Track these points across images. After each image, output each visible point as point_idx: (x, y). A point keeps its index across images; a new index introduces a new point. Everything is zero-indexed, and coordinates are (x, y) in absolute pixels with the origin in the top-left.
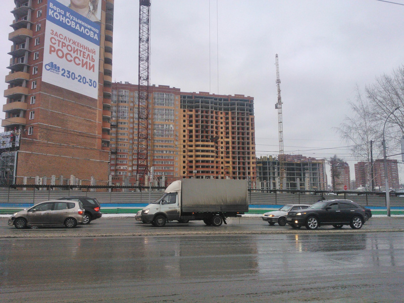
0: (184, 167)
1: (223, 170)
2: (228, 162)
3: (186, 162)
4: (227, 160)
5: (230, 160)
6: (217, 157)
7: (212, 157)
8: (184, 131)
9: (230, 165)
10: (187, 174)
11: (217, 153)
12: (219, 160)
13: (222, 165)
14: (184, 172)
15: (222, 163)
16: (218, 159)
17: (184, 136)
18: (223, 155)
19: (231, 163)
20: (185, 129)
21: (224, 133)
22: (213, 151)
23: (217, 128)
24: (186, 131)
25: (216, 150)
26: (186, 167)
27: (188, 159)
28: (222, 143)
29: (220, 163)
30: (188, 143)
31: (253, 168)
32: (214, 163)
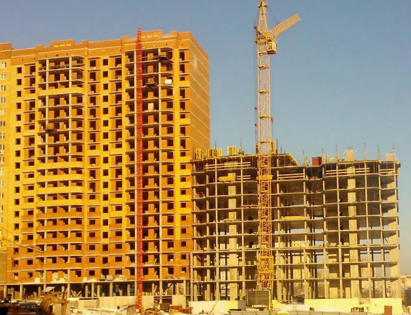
0: (17, 226)
1: (106, 229)
2: (119, 208)
3: (21, 214)
4: (118, 201)
5: (125, 199)
6: (92, 197)
7: (79, 196)
8: (18, 142)
9: (124, 213)
10: (23, 241)
11: (92, 186)
12: (98, 202)
13: (105, 216)
15: (106, 210)
16: (93, 203)
18: (107, 191)
19: (125, 208)
20: (19, 135)
21: (112, 136)
22: (79, 183)
23: (93, 124)
24: (22, 141)
25: (92, 179)
26: (20, 226)
27: (24, 206)
28: (106, 160)
29: (102, 210)
30: (25, 168)
31: (183, 218)
32: (79, 213)
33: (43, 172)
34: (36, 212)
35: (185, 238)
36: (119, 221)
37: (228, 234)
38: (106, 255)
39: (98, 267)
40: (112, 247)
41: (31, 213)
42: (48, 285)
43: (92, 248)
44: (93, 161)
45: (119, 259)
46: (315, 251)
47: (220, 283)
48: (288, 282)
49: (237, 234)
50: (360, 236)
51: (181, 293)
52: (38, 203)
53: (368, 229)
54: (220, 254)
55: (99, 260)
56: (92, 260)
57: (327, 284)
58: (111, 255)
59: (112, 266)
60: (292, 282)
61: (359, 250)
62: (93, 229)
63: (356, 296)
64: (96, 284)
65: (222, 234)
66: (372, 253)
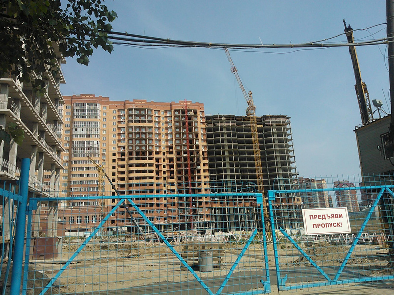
0: (113, 194)
1: (165, 195)
2: (173, 184)
3: (116, 187)
4: (171, 181)
5: (174, 181)
6: (157, 178)
12: (161, 181)
13: (164, 189)
14: (113, 201)
15: (165, 185)
17: (114, 155)
18: (165, 176)
19: (176, 185)
22: (151, 171)
28: (164, 160)
29: (163, 186)
30: (119, 163)
31: (206, 190)
32: (152, 187)
33: (130, 165)
34: (127, 186)
40: (169, 205)
41: (123, 187)
43: (158, 205)
44: (158, 160)
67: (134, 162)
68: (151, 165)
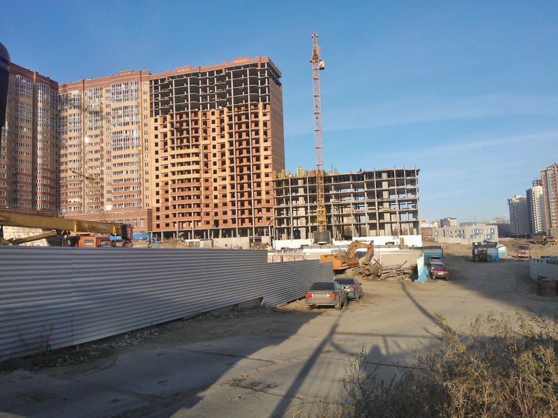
0: (158, 193)
1: (216, 193)
2: (224, 179)
3: (160, 185)
4: (224, 174)
5: (227, 173)
6: (206, 172)
7: (198, 171)
8: (156, 136)
9: (228, 182)
10: (162, 203)
11: (206, 164)
12: (210, 175)
13: (215, 185)
14: (158, 201)
15: (215, 180)
16: (207, 176)
17: (157, 145)
18: (216, 168)
19: (228, 178)
20: (157, 132)
21: (218, 130)
22: (197, 163)
23: (205, 123)
24: (159, 136)
25: (205, 160)
26: (160, 193)
27: (162, 179)
28: (214, 147)
29: (213, 180)
30: (162, 154)
31: (267, 184)
32: (198, 183)
33: (173, 157)
34: (170, 183)
35: (269, 197)
36: (224, 187)
37: (298, 194)
38: (216, 211)
39: (211, 218)
40: (220, 205)
41: (167, 184)
42: (179, 232)
43: (207, 206)
44: (206, 147)
45: (225, 213)
46: (359, 204)
47: (294, 228)
48: (340, 225)
49: (304, 194)
50: (391, 192)
51: (267, 235)
52: (171, 177)
53: (395, 187)
54: (293, 208)
55: (212, 214)
56: (208, 214)
57: (367, 227)
58: (220, 210)
59: (221, 218)
60: (343, 226)
61: (390, 202)
62: (207, 193)
63: (388, 235)
64: (211, 230)
65: (294, 194)
66: (399, 204)
67: (176, 152)
68: (197, 155)
